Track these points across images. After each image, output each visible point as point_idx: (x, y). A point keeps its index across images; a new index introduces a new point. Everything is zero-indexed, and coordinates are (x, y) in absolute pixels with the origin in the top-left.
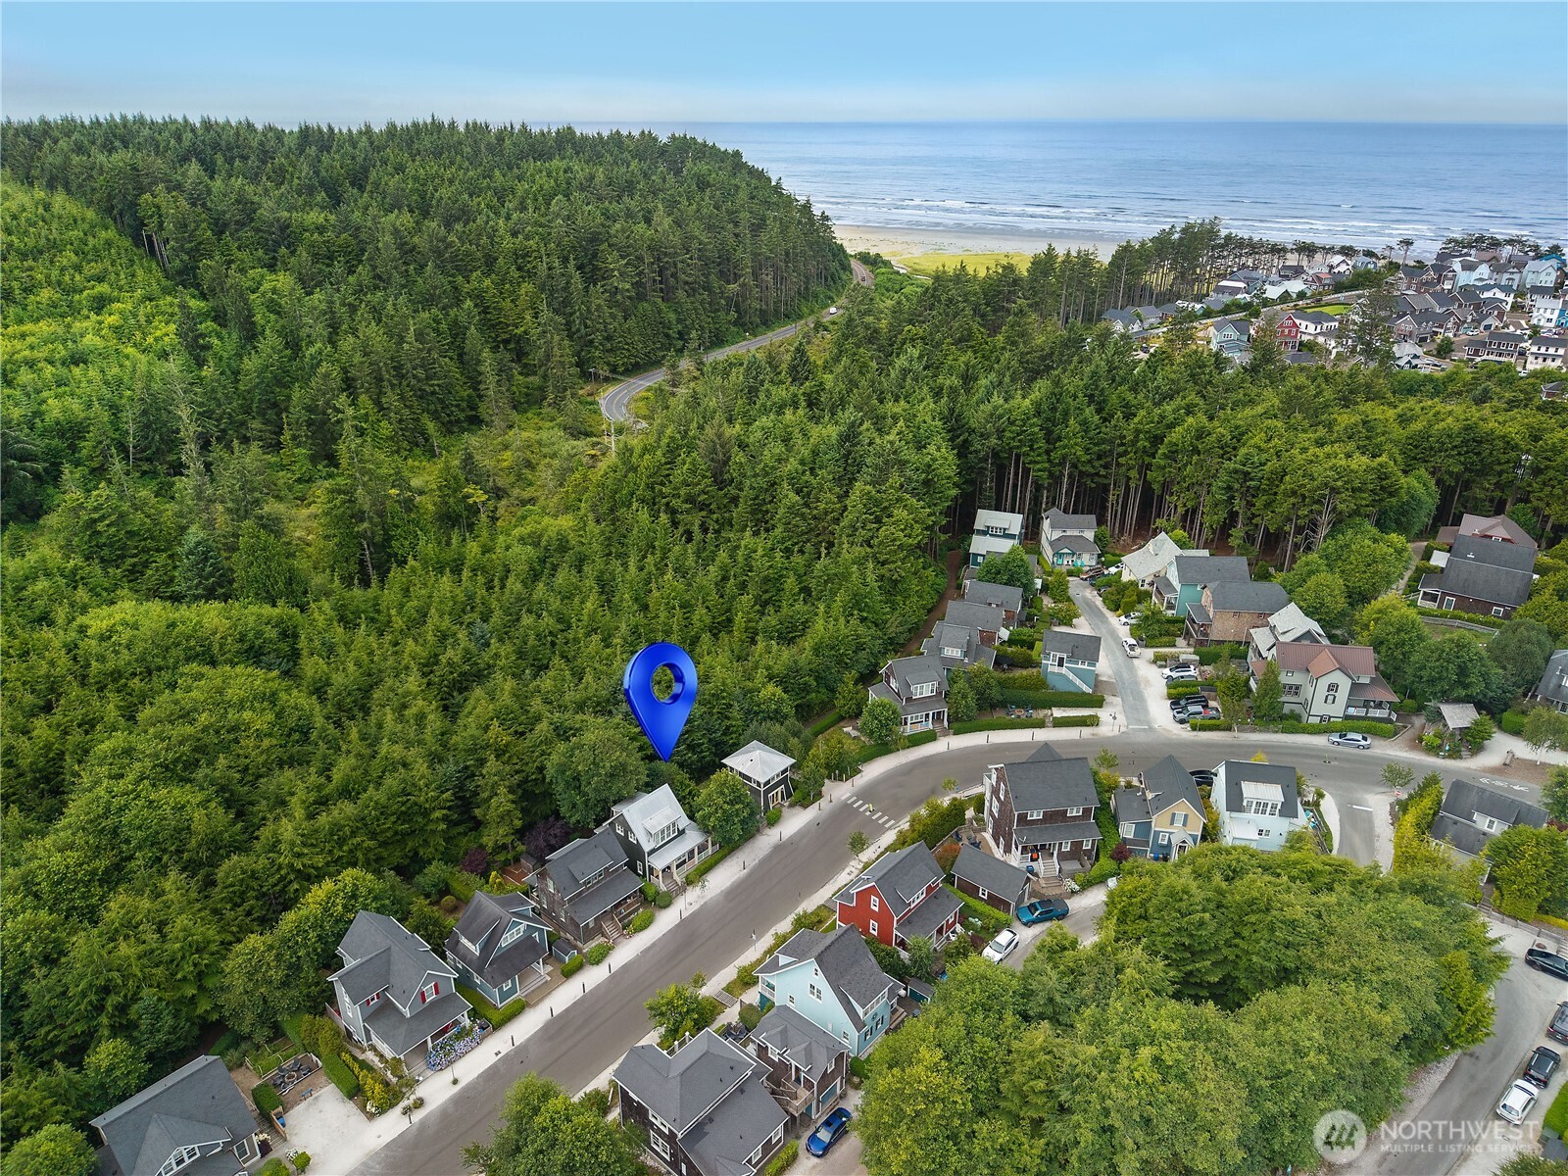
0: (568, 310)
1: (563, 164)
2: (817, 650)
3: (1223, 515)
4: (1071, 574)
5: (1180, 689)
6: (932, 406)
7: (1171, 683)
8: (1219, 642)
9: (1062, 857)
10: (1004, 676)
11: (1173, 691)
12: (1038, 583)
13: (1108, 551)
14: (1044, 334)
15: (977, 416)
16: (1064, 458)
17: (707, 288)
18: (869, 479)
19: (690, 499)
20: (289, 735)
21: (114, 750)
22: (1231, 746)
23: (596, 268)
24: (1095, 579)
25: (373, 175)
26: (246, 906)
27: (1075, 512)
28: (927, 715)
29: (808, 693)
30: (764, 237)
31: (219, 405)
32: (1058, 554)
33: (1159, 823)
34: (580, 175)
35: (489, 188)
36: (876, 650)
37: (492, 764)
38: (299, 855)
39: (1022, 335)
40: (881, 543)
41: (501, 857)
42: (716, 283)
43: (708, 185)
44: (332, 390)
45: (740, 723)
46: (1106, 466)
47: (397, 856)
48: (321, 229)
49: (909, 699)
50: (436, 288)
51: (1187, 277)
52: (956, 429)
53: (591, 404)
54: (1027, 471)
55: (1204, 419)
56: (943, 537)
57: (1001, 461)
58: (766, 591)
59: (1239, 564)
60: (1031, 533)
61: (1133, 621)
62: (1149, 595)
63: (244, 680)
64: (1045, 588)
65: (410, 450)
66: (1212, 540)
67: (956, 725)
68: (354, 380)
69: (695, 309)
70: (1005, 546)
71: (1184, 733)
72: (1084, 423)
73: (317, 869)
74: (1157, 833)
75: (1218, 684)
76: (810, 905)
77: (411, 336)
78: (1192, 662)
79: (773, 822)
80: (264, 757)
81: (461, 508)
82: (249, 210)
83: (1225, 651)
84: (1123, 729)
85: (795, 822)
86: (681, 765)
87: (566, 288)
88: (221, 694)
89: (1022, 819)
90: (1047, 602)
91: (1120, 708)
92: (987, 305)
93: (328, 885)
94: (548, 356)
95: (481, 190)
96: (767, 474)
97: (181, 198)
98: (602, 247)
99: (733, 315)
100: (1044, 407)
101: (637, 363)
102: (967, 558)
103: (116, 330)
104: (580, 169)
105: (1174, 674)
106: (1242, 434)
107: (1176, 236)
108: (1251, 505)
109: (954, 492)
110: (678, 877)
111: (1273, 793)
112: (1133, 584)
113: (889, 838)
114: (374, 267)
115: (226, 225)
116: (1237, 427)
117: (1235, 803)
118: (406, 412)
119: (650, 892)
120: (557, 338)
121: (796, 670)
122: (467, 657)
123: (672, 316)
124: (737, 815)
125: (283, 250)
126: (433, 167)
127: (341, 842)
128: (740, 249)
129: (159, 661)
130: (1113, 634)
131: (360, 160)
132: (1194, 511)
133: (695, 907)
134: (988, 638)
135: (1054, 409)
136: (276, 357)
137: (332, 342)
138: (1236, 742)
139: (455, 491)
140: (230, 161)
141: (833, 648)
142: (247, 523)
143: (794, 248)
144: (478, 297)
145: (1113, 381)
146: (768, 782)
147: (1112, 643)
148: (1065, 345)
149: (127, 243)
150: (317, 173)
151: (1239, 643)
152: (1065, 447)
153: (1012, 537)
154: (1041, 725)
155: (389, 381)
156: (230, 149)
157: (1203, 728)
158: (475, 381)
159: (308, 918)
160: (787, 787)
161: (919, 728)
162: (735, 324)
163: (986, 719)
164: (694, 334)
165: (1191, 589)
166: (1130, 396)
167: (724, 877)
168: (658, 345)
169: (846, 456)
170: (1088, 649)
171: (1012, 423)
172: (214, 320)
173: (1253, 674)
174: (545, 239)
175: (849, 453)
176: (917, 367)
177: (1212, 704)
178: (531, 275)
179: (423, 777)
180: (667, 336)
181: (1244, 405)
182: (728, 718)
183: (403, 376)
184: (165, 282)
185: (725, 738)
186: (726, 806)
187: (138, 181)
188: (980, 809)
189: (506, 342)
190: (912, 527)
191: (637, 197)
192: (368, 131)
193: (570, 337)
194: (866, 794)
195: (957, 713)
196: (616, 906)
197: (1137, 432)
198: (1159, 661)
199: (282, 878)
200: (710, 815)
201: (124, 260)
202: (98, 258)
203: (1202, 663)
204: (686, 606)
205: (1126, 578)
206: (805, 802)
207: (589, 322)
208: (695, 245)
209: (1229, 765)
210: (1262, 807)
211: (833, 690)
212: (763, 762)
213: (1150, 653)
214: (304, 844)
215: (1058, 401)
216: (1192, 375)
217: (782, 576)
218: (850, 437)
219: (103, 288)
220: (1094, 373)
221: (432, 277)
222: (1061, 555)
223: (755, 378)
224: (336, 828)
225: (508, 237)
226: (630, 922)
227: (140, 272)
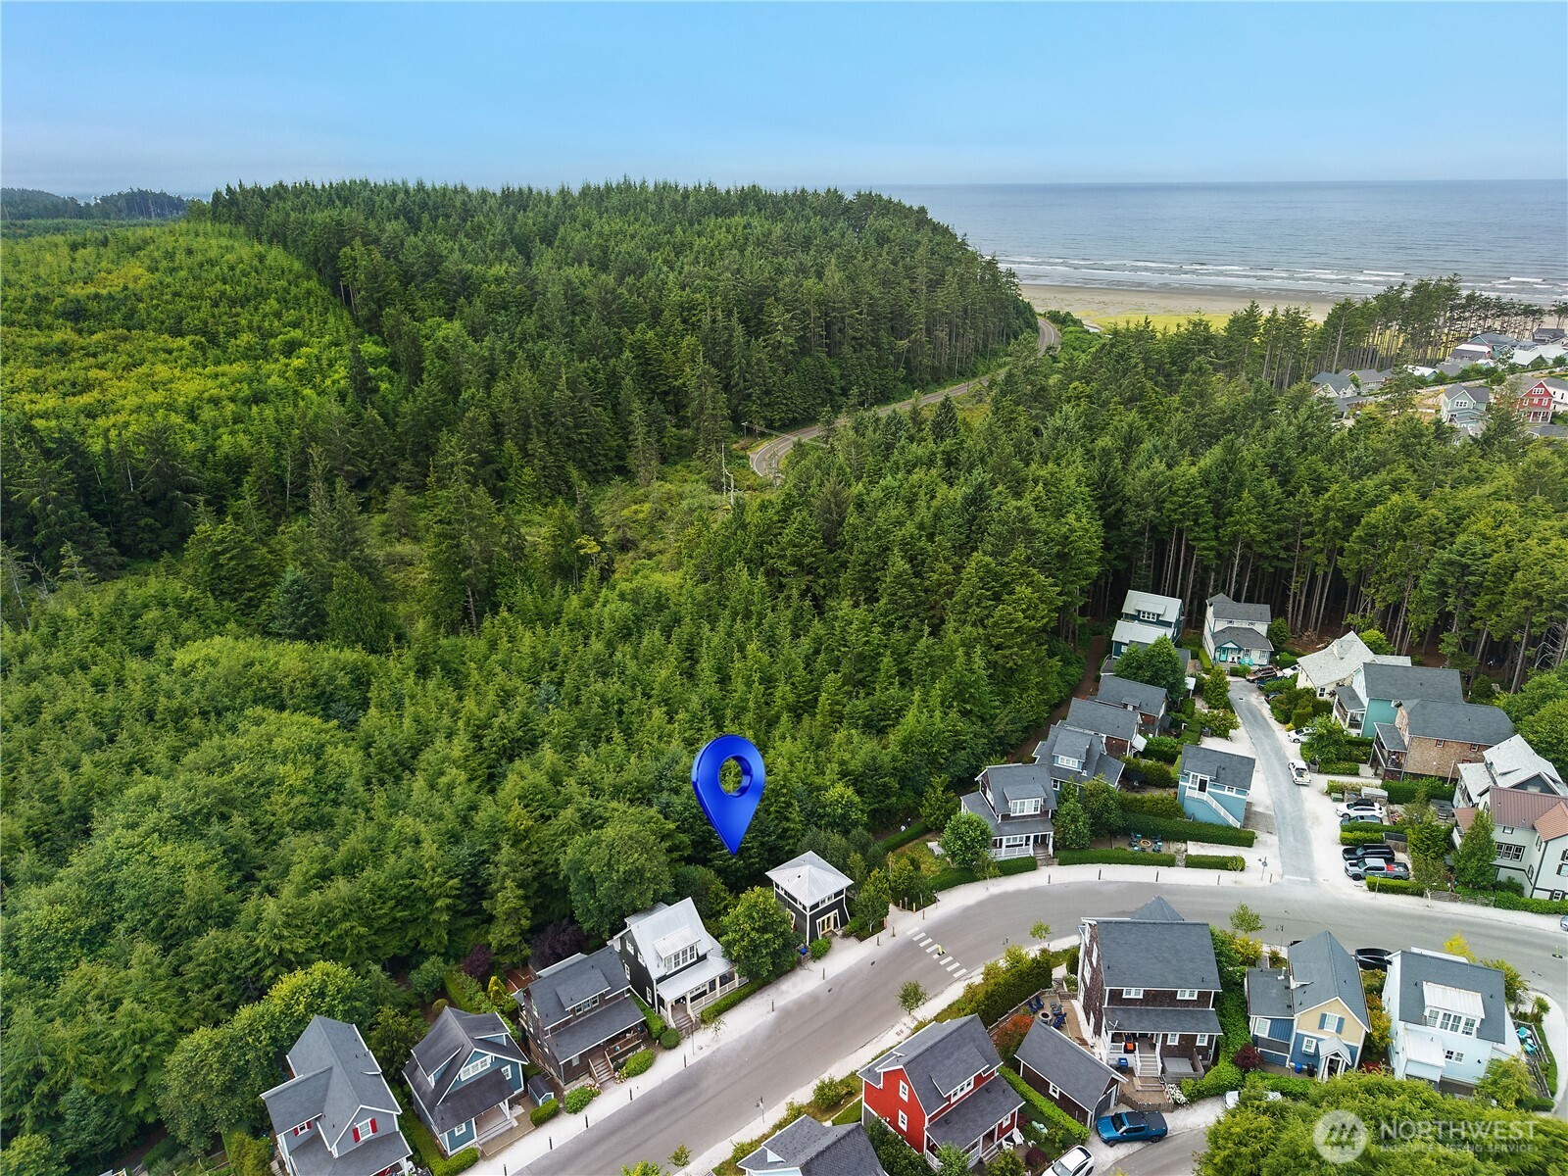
0: (729, 363)
1: (743, 221)
2: (906, 745)
3: (1432, 615)
4: (1234, 673)
5: (1358, 834)
6: (1081, 469)
7: (1349, 824)
8: (1417, 776)
9: (1168, 1052)
10: (1132, 795)
11: (1347, 835)
12: (1191, 683)
13: (1284, 648)
14: (1225, 394)
15: (1135, 481)
16: (1235, 536)
17: (876, 343)
18: (989, 548)
19: (797, 562)
20: (326, 794)
21: (141, 795)
22: (1421, 918)
23: (761, 322)
24: (1265, 682)
25: (562, 230)
26: (215, 990)
27: (1249, 600)
28: (1028, 838)
29: (888, 797)
30: (940, 293)
31: (373, 447)
32: (1220, 648)
33: (1304, 1024)
34: (758, 231)
35: (668, 242)
36: (979, 750)
37: (506, 852)
38: (279, 938)
39: (1201, 395)
40: (996, 624)
41: (506, 960)
42: (885, 338)
43: (888, 240)
44: (479, 434)
45: (799, 826)
46: (1287, 549)
47: (392, 946)
48: (499, 281)
49: (1006, 817)
50: (598, 338)
51: (1421, 340)
52: (1107, 498)
53: (742, 458)
54: (1190, 549)
55: (1412, 498)
56: (1080, 620)
57: (1161, 537)
58: (861, 670)
59: (1450, 678)
60: (1193, 620)
61: (1304, 739)
62: (1327, 708)
63: (297, 727)
64: (1199, 689)
65: (552, 498)
66: (1420, 644)
67: (1063, 854)
68: (503, 425)
69: (861, 365)
70: (1150, 635)
71: (1359, 894)
72: (1262, 498)
73: (296, 954)
74: (1300, 1038)
75: (1409, 831)
76: (838, 1071)
77: (562, 384)
78: (1377, 798)
79: (818, 955)
80: (291, 815)
81: (573, 559)
82: (434, 260)
83: (1422, 788)
84: (1276, 879)
85: (848, 957)
86: (719, 872)
87: (728, 342)
88: (270, 742)
89: (1116, 996)
90: (1201, 706)
91: (1276, 850)
92: (1173, 363)
93: (298, 978)
94: (702, 409)
95: (660, 245)
96: (880, 538)
97: (376, 251)
98: (768, 302)
99: (902, 372)
100: (1214, 476)
101: (795, 419)
102: (1110, 647)
103: (301, 373)
104: (759, 224)
105: (1353, 813)
106: (1463, 518)
107: (1407, 294)
108: (1470, 605)
109: (1095, 570)
110: (693, 1011)
111: (1470, 1004)
112: (1309, 692)
113: (955, 992)
114: (542, 317)
115: (413, 277)
116: (1457, 509)
117: (1414, 1011)
118: (550, 459)
119: (656, 1026)
120: (711, 390)
121: (873, 768)
122: (525, 721)
123: (836, 372)
124: (767, 946)
125: (462, 300)
126: (618, 224)
127: (331, 925)
128: (914, 305)
129: (227, 702)
130: (1278, 752)
131: (551, 218)
132: (1397, 608)
133: (706, 1053)
134: (1117, 747)
135: (1225, 479)
136: (430, 400)
137: (488, 387)
138: (1427, 912)
139: (568, 542)
140: (434, 220)
141: (924, 745)
142: (341, 564)
143: (973, 304)
144: (640, 348)
145: (1304, 449)
146: (817, 905)
147: (1276, 765)
148: (1251, 406)
149: (325, 293)
150: (510, 230)
151: (1444, 779)
152: (1236, 523)
153: (1168, 624)
154: (1170, 862)
155: (537, 428)
156: (436, 208)
157: (1384, 889)
158: (625, 432)
159: (262, 1016)
160: (841, 912)
161: (1017, 854)
162: (904, 380)
163: (1103, 849)
164: (855, 390)
165: (1385, 704)
166: (1322, 468)
167: (750, 1018)
168: (819, 401)
169: (970, 522)
170: (1237, 772)
171: (1173, 492)
172: (390, 366)
173: (1457, 825)
174: (712, 293)
175: (975, 518)
176: (1074, 426)
177: (1400, 857)
178: (695, 328)
179: (431, 858)
180: (829, 391)
181: (1469, 483)
182: (787, 819)
183: (551, 424)
184: (353, 331)
185: (782, 843)
186: (753, 934)
187: (340, 235)
188: (1073, 968)
189: (666, 393)
190: (1036, 608)
191: (812, 252)
192: (564, 193)
193: (726, 388)
194: (936, 932)
195: (1064, 839)
196: (612, 1041)
197: (1327, 509)
198: (1334, 791)
199: (257, 962)
200: (735, 942)
201: (320, 309)
202: (298, 305)
203: (1391, 801)
204: (768, 681)
205: (1301, 684)
206: (861, 934)
207: (748, 376)
208: (865, 300)
209: (1406, 955)
210: (1452, 1021)
211: (920, 794)
212: (813, 881)
213: (1323, 781)
214: (287, 925)
215: (1230, 470)
216: (1404, 446)
217: (879, 654)
218: (977, 500)
219: (297, 334)
220: (1279, 440)
221: (594, 328)
222: (1225, 650)
223: (893, 434)
224: (326, 909)
225: (676, 291)
226: (624, 1064)
227: (332, 320)
